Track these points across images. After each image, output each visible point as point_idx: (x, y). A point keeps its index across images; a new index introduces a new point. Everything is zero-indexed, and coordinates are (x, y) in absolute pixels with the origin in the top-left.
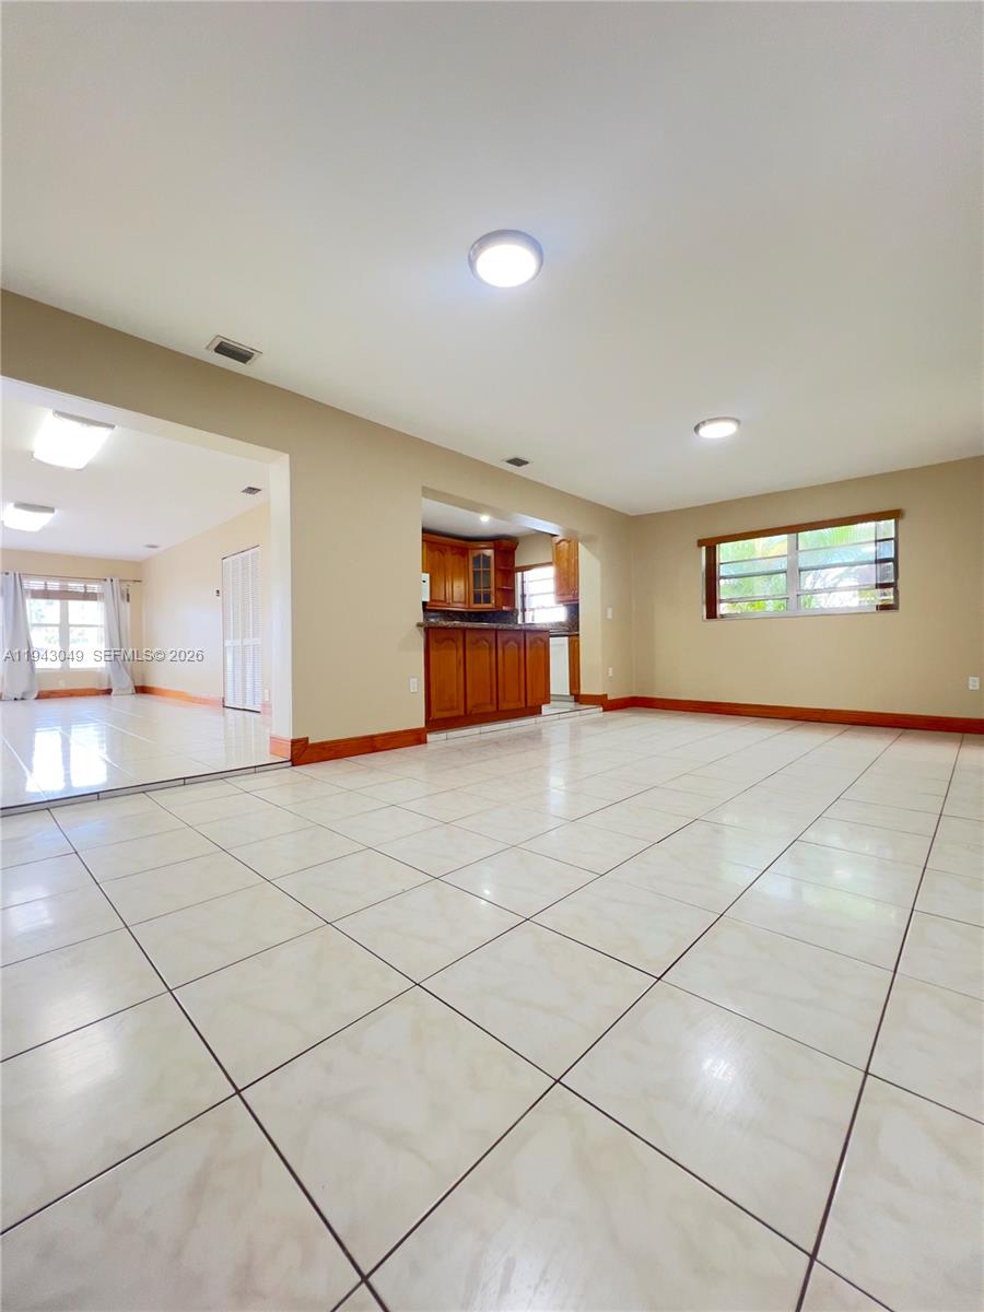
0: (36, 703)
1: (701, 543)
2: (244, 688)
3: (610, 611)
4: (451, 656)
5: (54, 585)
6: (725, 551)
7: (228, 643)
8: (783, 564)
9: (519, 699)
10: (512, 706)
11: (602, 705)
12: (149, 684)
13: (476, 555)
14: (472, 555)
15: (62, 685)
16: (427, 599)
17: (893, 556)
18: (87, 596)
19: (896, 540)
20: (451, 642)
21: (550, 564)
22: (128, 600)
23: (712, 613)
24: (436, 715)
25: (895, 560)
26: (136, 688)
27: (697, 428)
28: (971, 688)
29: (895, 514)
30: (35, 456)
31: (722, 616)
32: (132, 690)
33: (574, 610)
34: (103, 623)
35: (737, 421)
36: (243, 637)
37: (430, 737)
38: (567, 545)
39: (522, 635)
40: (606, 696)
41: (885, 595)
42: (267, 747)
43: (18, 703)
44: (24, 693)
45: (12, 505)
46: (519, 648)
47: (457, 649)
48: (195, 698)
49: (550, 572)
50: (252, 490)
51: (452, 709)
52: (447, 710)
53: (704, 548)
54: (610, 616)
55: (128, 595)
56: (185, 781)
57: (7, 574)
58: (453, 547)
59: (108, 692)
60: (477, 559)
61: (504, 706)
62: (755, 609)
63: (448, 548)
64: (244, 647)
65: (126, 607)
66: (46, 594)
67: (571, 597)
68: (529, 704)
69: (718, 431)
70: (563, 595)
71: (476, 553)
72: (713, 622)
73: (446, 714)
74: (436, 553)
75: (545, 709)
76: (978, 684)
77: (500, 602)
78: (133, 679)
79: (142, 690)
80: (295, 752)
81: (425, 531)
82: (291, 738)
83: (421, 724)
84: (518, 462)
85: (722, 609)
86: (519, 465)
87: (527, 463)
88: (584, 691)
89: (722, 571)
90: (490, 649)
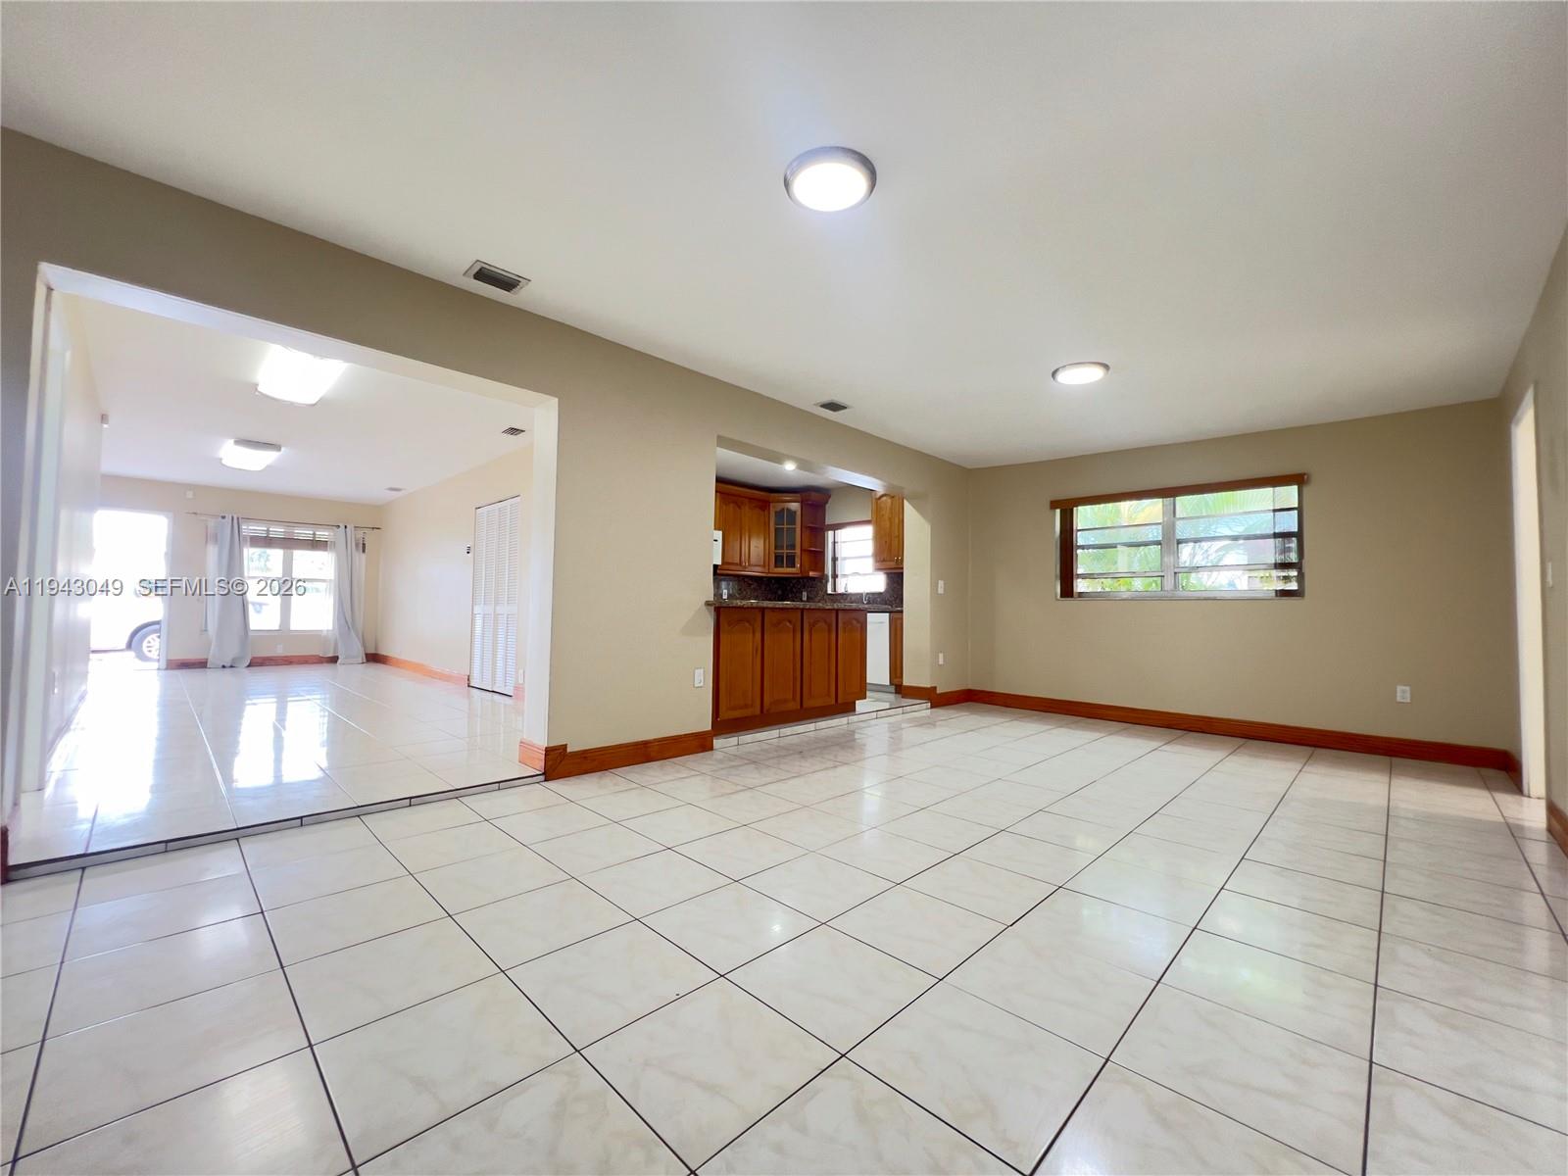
0: (246, 671)
1: (1054, 505)
2: (494, 663)
3: (941, 583)
4: (746, 641)
5: (277, 531)
6: (1084, 515)
7: (477, 610)
8: (1156, 534)
9: (829, 695)
10: (818, 702)
11: (929, 699)
12: (383, 652)
13: (778, 509)
14: (774, 508)
15: (280, 651)
16: (719, 562)
17: (1295, 529)
18: (315, 544)
19: (1300, 509)
20: (747, 624)
21: (867, 522)
22: (364, 551)
23: (1067, 591)
24: (724, 715)
25: (1299, 535)
26: (367, 655)
27: (1054, 374)
28: (1399, 699)
29: (1298, 479)
30: (259, 389)
31: (1081, 595)
32: (361, 657)
33: (896, 578)
34: (333, 578)
35: (1106, 367)
36: (497, 603)
37: (718, 743)
38: (889, 501)
39: (834, 615)
40: (935, 688)
41: (1286, 579)
42: (516, 754)
43: (228, 671)
44: (234, 660)
45: (232, 441)
46: (830, 631)
47: (754, 633)
48: (436, 673)
49: (867, 532)
50: (514, 431)
51: (746, 706)
52: (741, 708)
53: (1058, 511)
54: (941, 591)
55: (364, 544)
56: (412, 801)
57: (223, 517)
58: (751, 499)
59: (334, 660)
60: (779, 514)
61: (808, 703)
62: (1122, 588)
63: (747, 500)
64: (496, 616)
65: (361, 559)
66: (267, 542)
67: (892, 564)
68: (840, 701)
69: (1081, 377)
70: (884, 560)
71: (779, 506)
72: (1068, 602)
73: (737, 714)
74: (732, 505)
75: (860, 705)
76: (1408, 695)
77: (806, 565)
78: (364, 645)
79: (374, 658)
80: (550, 763)
81: (719, 480)
82: (546, 745)
83: (706, 725)
84: (834, 406)
85: (1081, 586)
86: (834, 410)
87: (844, 408)
88: (906, 682)
89: (1081, 539)
90: (794, 631)
